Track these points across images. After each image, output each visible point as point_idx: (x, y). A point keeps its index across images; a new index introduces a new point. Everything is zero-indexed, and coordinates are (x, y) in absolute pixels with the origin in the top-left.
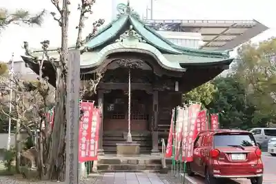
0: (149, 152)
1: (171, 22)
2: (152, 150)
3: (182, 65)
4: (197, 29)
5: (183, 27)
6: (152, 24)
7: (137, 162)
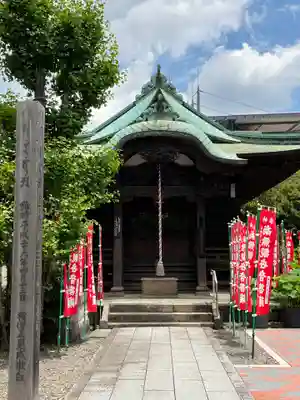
0: (194, 291)
2: (198, 288)
4: (256, 127)
7: (174, 308)
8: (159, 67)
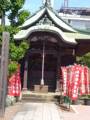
0: (54, 92)
1: (80, 9)
2: (56, 90)
3: (76, 40)
5: (88, 12)
6: (68, 10)
7: (46, 97)
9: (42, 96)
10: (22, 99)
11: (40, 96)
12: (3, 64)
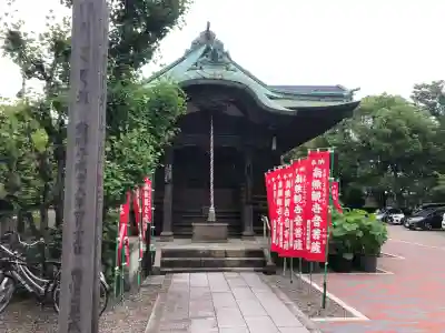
2: (244, 233)
7: (226, 254)
8: (209, 24)
9: (215, 251)
10: (163, 264)
11: (209, 253)
12: (78, 141)
